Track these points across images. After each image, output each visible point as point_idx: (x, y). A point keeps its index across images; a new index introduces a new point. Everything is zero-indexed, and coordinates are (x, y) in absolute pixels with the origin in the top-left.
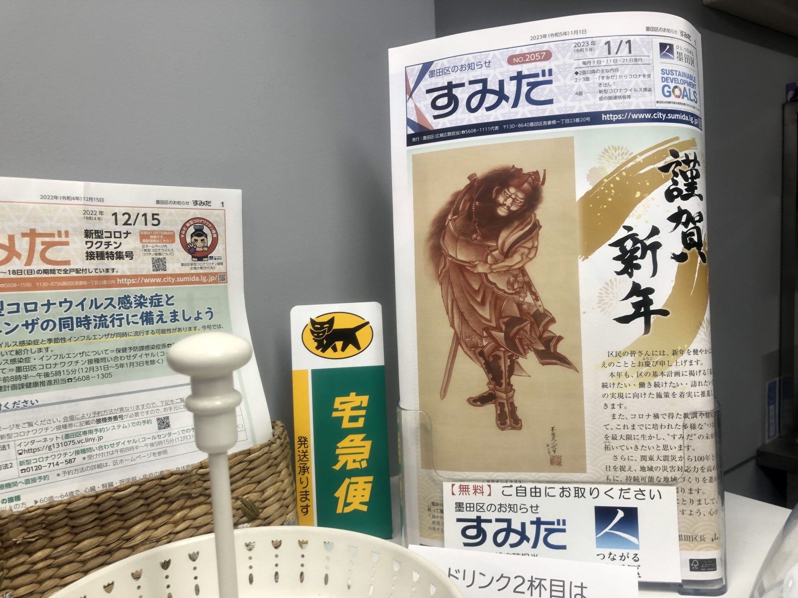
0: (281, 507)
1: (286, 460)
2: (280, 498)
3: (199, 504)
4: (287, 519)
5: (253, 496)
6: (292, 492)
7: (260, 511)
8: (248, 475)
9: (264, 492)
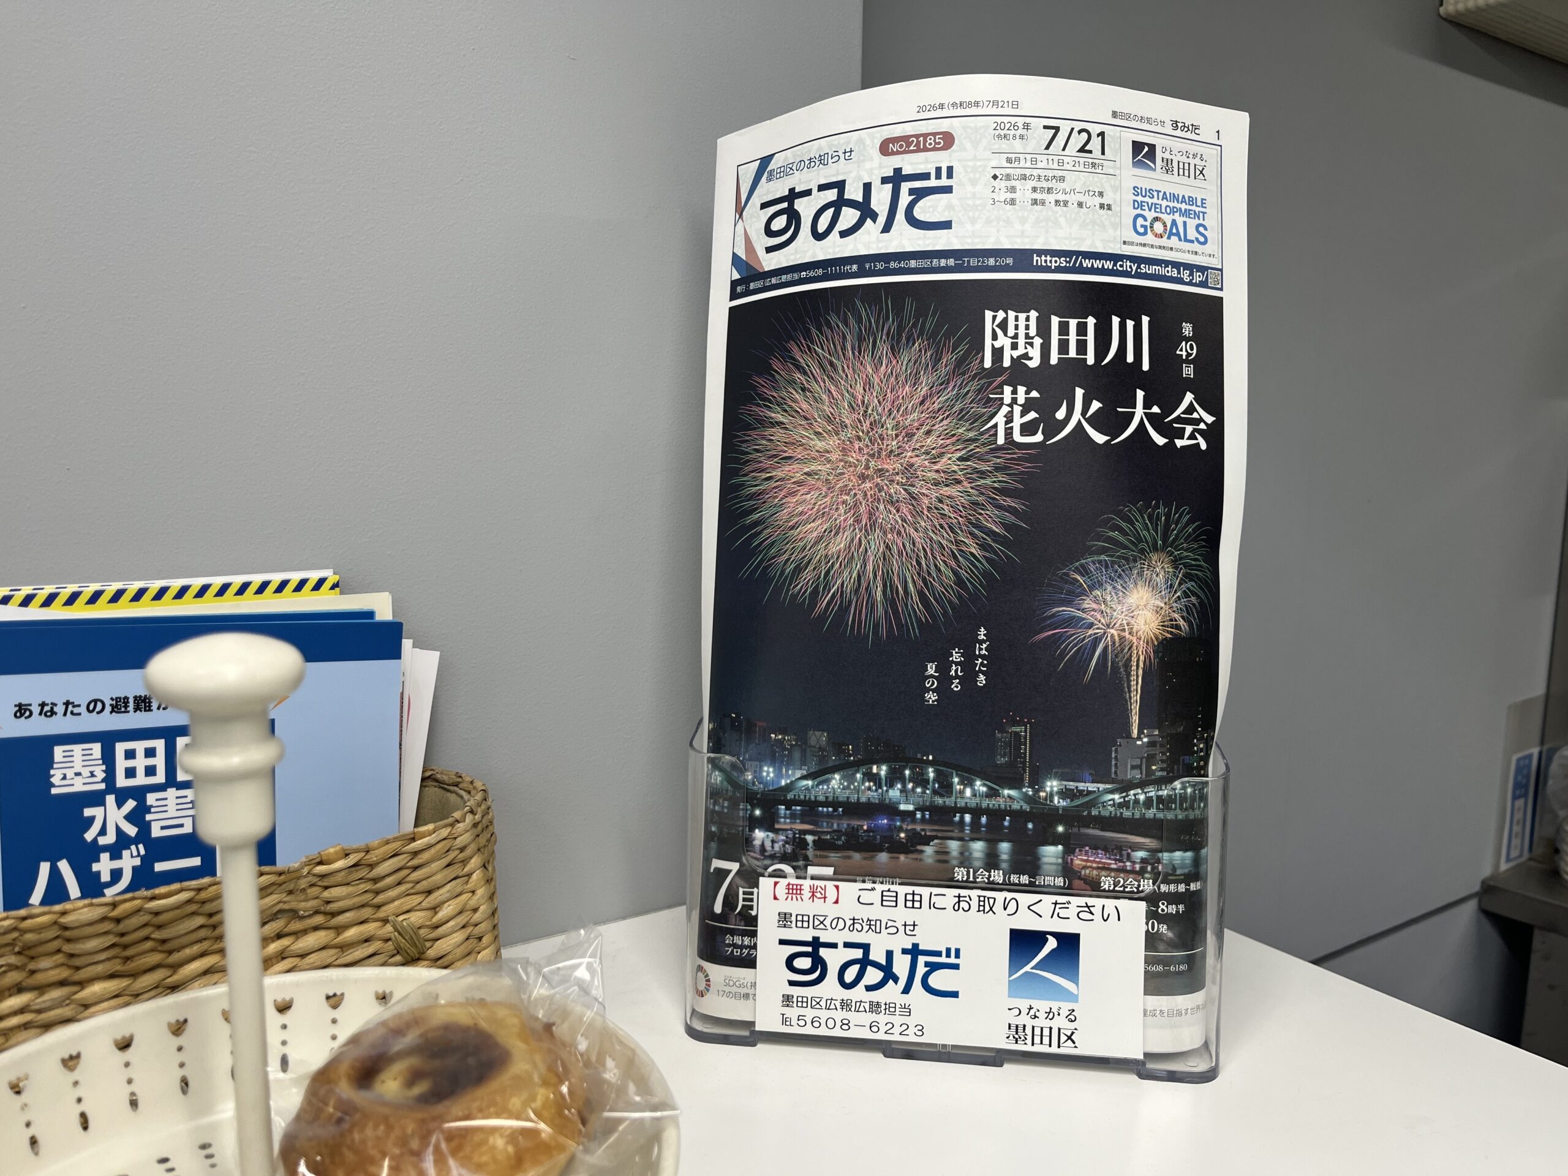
0: (468, 939)
1: (483, 854)
2: (467, 923)
3: (314, 929)
5: (417, 918)
6: (491, 912)
7: (428, 944)
8: (409, 879)
9: (437, 909)
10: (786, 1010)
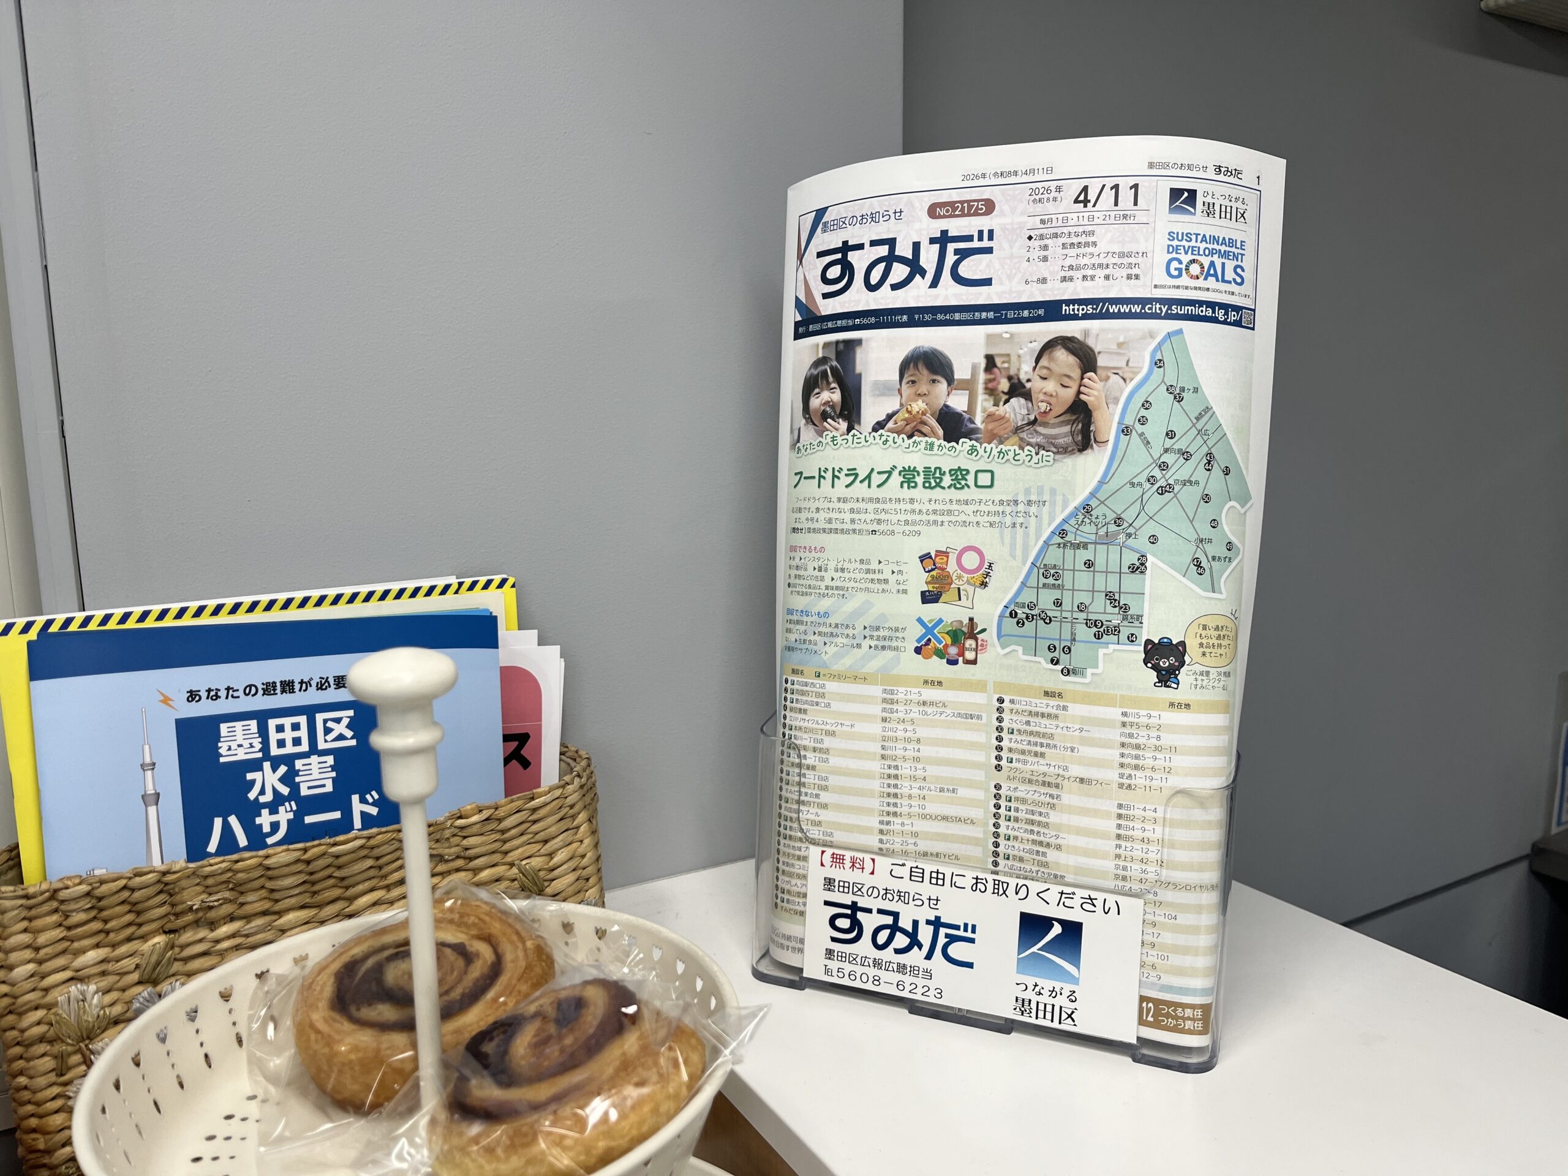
0: (577, 880)
1: (588, 810)
2: (577, 867)
3: (458, 870)
4: (586, 898)
5: (536, 862)
6: (595, 858)
7: (546, 884)
8: (529, 830)
9: (553, 855)
10: (828, 962)
